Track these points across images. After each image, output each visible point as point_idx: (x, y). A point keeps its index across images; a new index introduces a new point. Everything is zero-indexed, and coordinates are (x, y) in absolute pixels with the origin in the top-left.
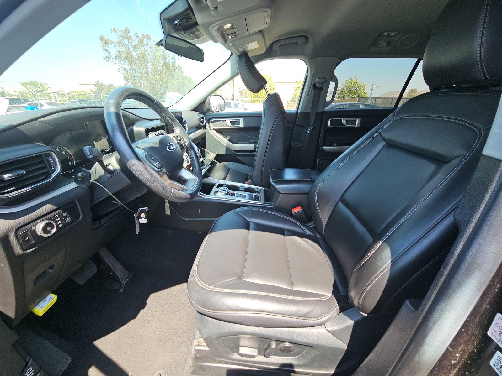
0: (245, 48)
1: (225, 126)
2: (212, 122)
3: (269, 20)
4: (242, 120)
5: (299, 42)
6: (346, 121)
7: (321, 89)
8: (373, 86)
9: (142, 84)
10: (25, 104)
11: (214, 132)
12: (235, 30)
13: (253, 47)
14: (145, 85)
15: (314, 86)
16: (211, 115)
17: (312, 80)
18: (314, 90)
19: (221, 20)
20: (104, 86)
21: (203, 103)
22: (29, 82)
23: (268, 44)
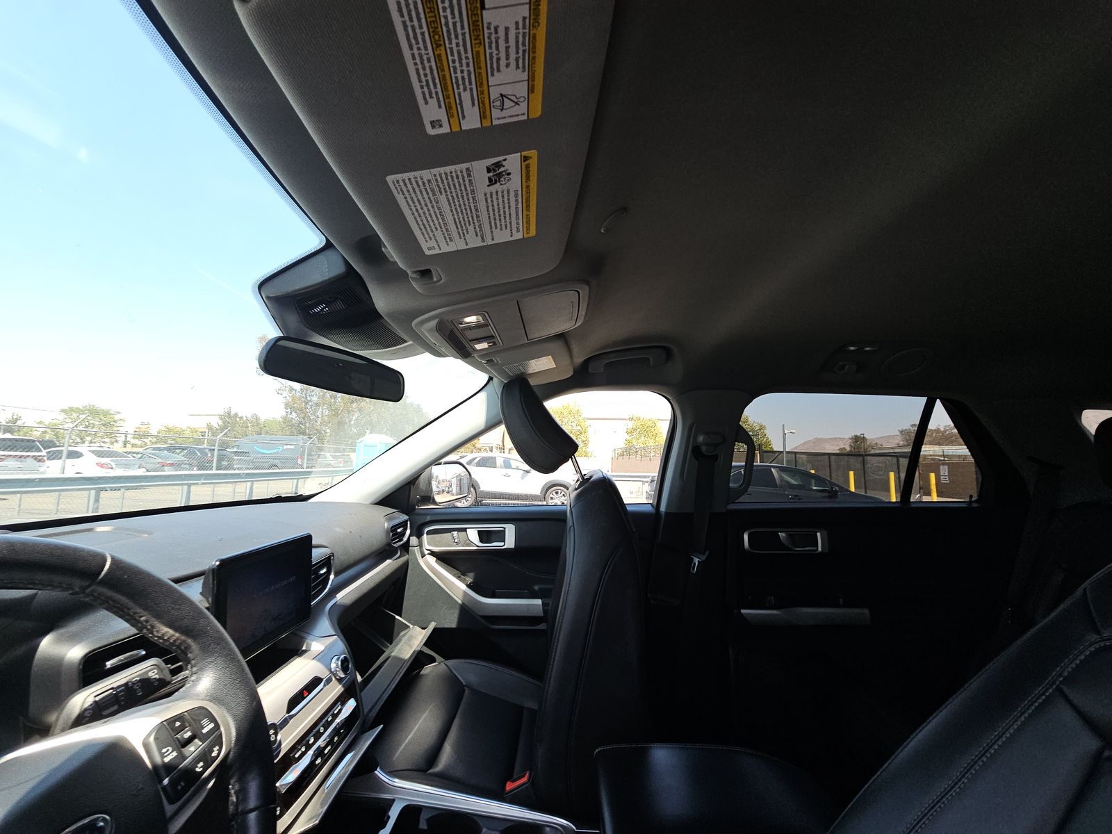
0: (521, 368)
1: (463, 546)
2: (428, 533)
3: (583, 312)
4: (510, 530)
5: (651, 359)
6: (790, 536)
7: (715, 458)
8: (784, 431)
9: (320, 416)
10: (40, 451)
11: (432, 560)
12: (491, 330)
13: (541, 365)
14: (326, 418)
15: (696, 451)
16: (428, 514)
17: (688, 438)
18: (697, 460)
19: (448, 305)
20: (238, 419)
21: (411, 482)
22: (81, 408)
23: (579, 360)
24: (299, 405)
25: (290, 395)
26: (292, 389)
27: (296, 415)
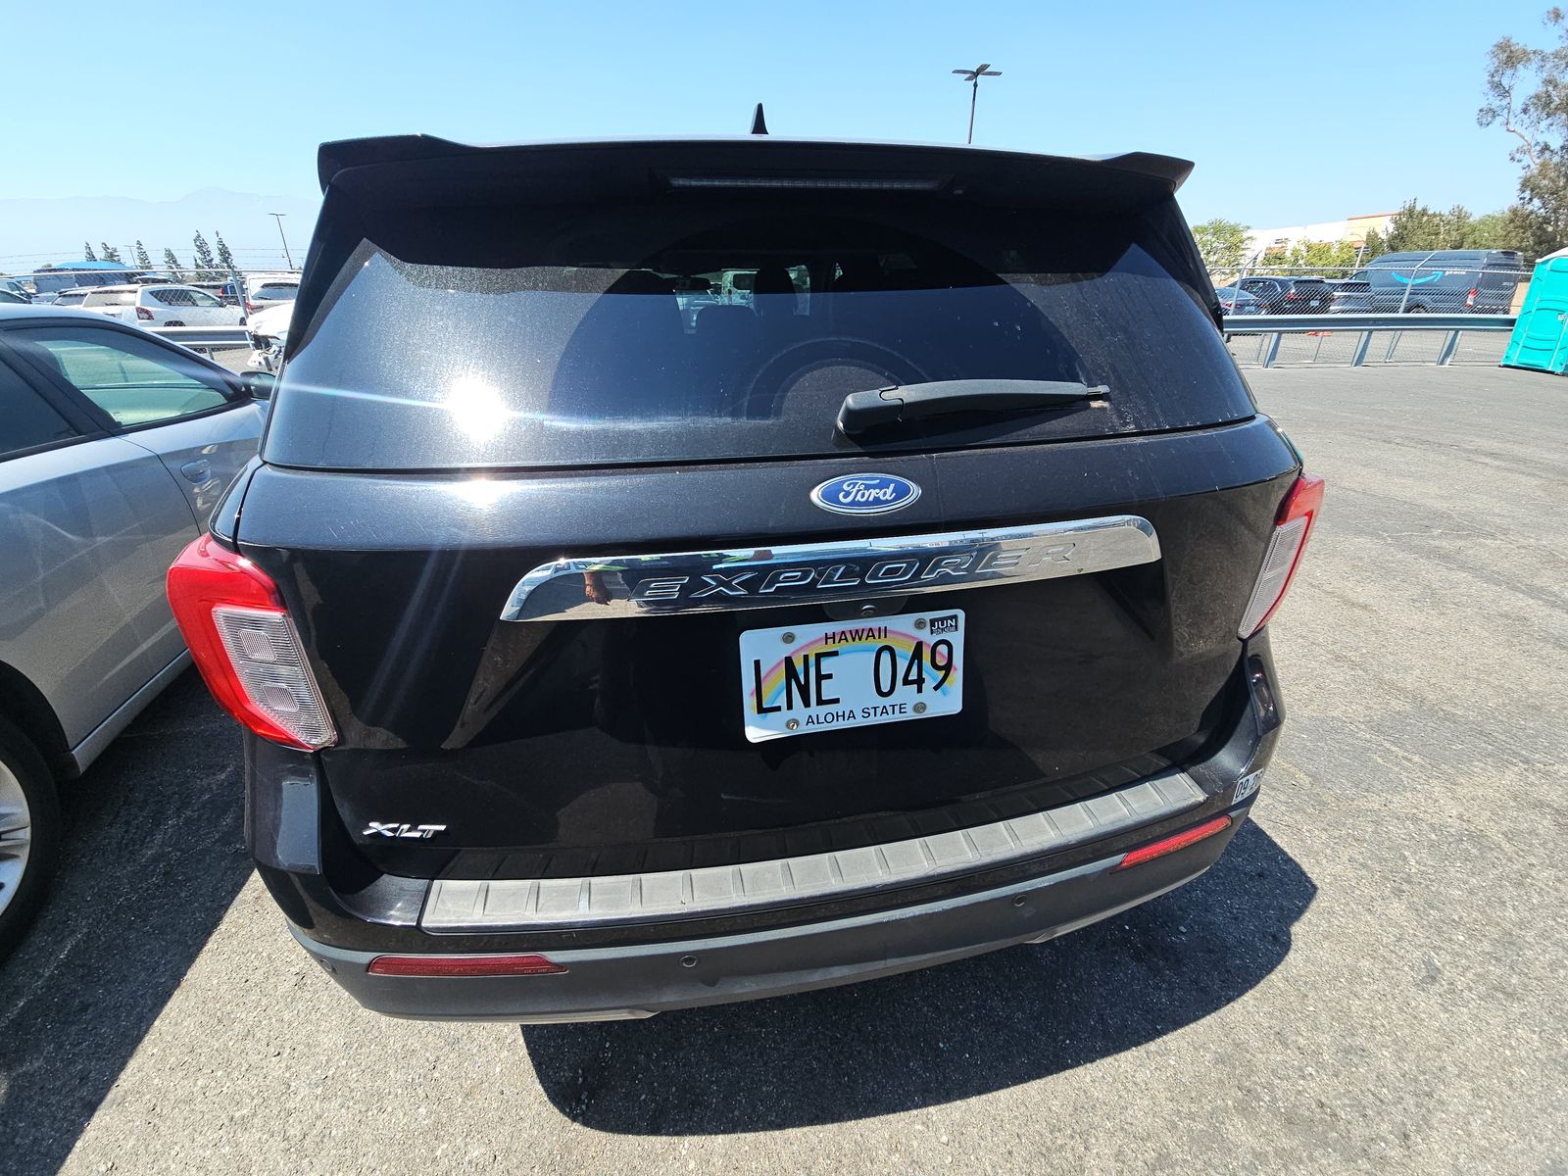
24: (1553, 181)
25: (1538, 161)
26: (1546, 148)
27: (1541, 205)
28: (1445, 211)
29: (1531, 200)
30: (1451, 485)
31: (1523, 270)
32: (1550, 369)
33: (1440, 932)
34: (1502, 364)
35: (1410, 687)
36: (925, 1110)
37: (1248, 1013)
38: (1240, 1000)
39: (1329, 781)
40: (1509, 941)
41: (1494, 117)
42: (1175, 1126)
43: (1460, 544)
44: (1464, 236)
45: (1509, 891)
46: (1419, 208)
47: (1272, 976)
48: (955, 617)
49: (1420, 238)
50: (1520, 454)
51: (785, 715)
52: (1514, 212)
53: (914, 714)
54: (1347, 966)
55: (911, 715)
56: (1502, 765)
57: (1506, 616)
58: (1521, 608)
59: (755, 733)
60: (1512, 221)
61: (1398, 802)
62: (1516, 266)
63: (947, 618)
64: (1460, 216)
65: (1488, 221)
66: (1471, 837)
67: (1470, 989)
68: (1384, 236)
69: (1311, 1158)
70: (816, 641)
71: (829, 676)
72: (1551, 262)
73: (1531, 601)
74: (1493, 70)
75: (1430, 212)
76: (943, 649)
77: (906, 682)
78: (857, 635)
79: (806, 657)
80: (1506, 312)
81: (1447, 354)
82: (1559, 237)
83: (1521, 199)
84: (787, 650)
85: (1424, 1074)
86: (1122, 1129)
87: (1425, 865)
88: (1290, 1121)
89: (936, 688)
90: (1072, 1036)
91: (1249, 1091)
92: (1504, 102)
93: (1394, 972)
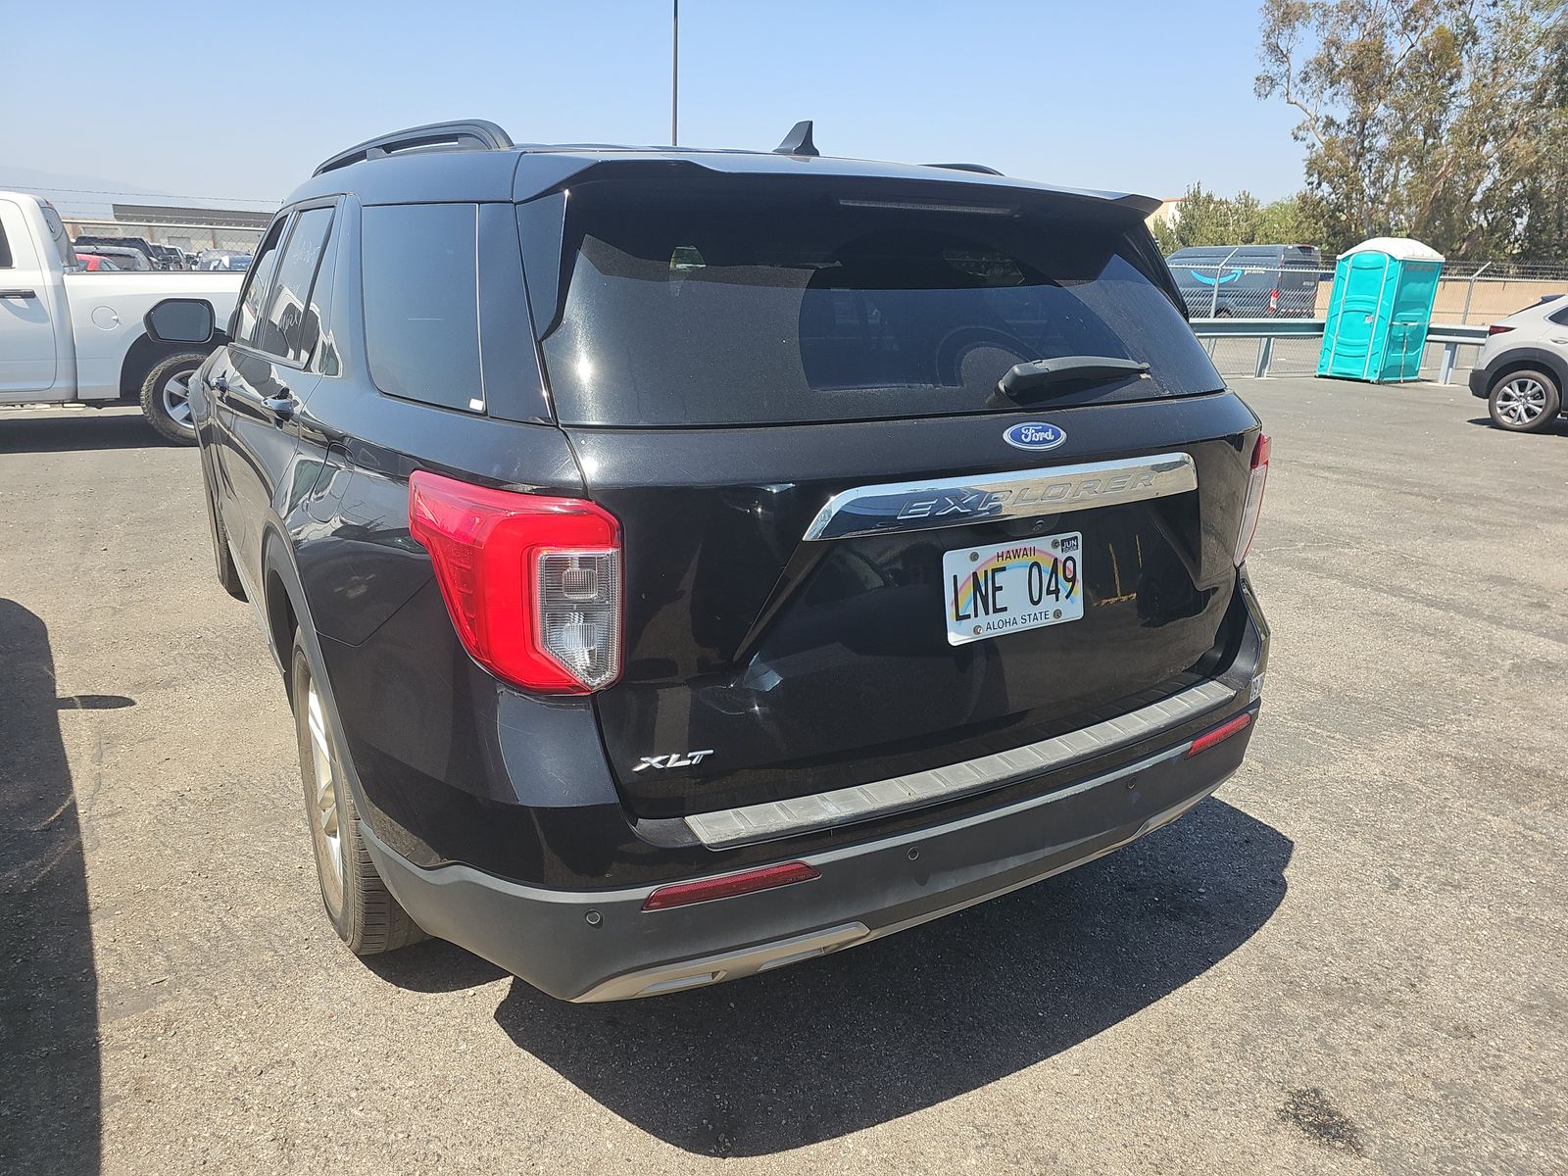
24: (1342, 162)
25: (1323, 139)
26: (1330, 123)
27: (1331, 190)
28: (1232, 199)
29: (1319, 184)
30: (1301, 500)
31: (1322, 269)
32: (1364, 378)
33: (1391, 854)
34: (1317, 374)
35: (1317, 681)
36: (1049, 1060)
37: (1272, 934)
38: (1263, 928)
39: (1276, 763)
40: (1444, 851)
41: (1272, 86)
42: (1248, 1017)
43: (1323, 555)
44: (1254, 227)
45: (1434, 819)
46: (1203, 194)
47: (1281, 907)
48: (1076, 538)
49: (1209, 229)
50: (1354, 466)
51: (972, 622)
52: (1303, 199)
53: (1053, 619)
54: (1332, 890)
55: (1052, 621)
56: (1404, 731)
57: (1375, 613)
58: (1388, 606)
59: (955, 638)
60: (1302, 210)
61: (1333, 770)
62: (1314, 263)
63: (1071, 539)
64: (1248, 203)
65: (1277, 209)
66: (1395, 786)
67: (1426, 888)
68: (1171, 226)
69: (1350, 1012)
70: (991, 559)
71: (1000, 588)
72: (1351, 258)
73: (1394, 599)
74: (1268, 29)
75: (1216, 199)
76: (1070, 564)
77: (1049, 592)
78: (1016, 554)
79: (986, 572)
80: (1311, 316)
81: (1264, 364)
82: (1353, 226)
83: (1309, 184)
84: (973, 566)
85: (1411, 946)
86: (1209, 1028)
87: (1367, 811)
88: (1327, 993)
89: (1067, 597)
90: (1146, 981)
91: (1291, 983)
92: (1283, 69)
93: (1367, 887)
